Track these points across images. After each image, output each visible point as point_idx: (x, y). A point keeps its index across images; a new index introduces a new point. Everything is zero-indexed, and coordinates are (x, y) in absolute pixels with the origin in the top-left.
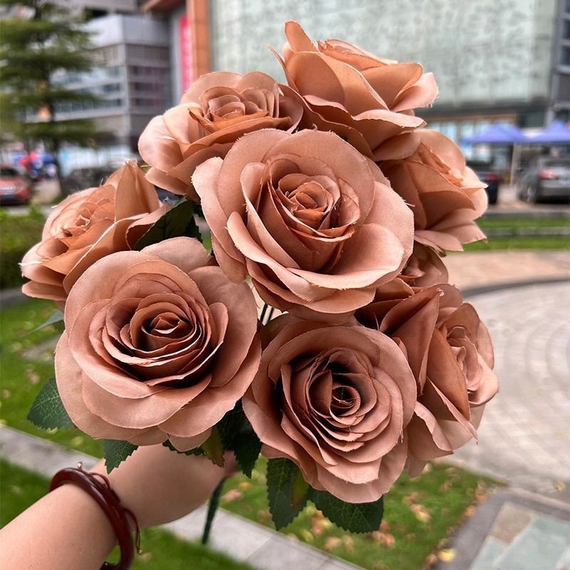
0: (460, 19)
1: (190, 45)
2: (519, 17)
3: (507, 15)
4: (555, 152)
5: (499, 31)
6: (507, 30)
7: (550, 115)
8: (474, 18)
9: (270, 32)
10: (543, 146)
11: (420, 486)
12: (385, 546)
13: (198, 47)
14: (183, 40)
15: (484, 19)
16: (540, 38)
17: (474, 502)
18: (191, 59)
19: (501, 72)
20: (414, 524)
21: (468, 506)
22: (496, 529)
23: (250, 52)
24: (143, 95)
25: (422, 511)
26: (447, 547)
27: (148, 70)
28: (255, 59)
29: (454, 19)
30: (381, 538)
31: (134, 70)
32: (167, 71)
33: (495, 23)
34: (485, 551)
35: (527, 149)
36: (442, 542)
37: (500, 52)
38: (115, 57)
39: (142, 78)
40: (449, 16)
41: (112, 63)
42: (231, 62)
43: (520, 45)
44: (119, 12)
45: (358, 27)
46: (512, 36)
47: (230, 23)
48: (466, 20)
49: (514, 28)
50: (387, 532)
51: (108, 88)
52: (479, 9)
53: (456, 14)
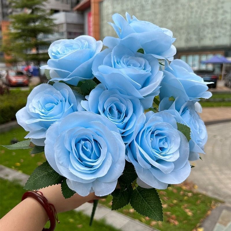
0: (201, 13)
1: (92, 24)
2: (225, 12)
3: (221, 11)
5: (217, 18)
6: (220, 18)
8: (207, 12)
11: (188, 202)
12: (175, 225)
13: (95, 24)
14: (89, 22)
15: (211, 13)
17: (211, 209)
18: (92, 29)
19: (218, 34)
20: (186, 217)
21: (208, 210)
22: (220, 220)
25: (189, 212)
26: (200, 227)
27: (75, 33)
29: (199, 13)
30: (173, 222)
31: (70, 33)
32: (83, 34)
33: (215, 14)
34: (215, 229)
35: (229, 65)
36: (198, 225)
37: (218, 26)
38: (62, 28)
39: (72, 37)
40: (197, 12)
41: (61, 31)
43: (226, 23)
44: (64, 11)
45: (159, 16)
46: (222, 20)
47: (108, 15)
48: (204, 13)
50: (175, 220)
52: (209, 9)
53: (199, 11)
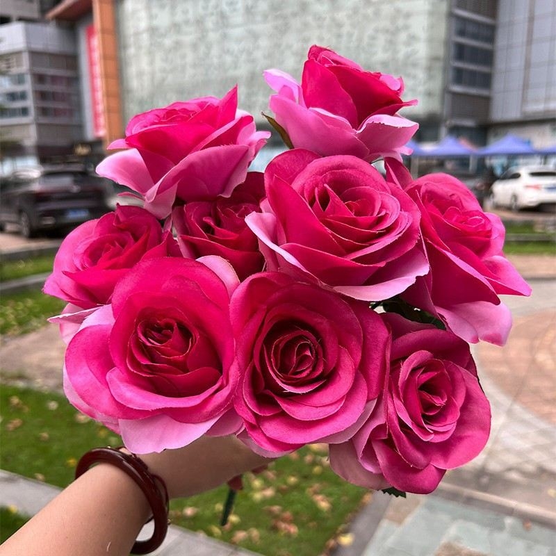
0: (360, 40)
1: (97, 55)
2: (413, 38)
3: (403, 36)
4: (449, 165)
5: (395, 52)
6: (403, 51)
7: (443, 131)
8: (373, 38)
9: (178, 45)
10: (438, 160)
11: (322, 477)
12: (288, 535)
13: (105, 57)
14: (90, 50)
15: (382, 40)
16: (434, 59)
18: (98, 69)
20: (315, 513)
21: (365, 494)
22: (390, 512)
23: (159, 64)
24: (49, 104)
25: (323, 500)
26: (345, 532)
27: (54, 79)
28: (164, 71)
29: (354, 38)
30: (286, 529)
31: (39, 78)
32: (75, 80)
33: (391, 43)
34: (379, 533)
35: (424, 162)
36: (341, 528)
38: (19, 65)
39: (47, 87)
40: (350, 35)
41: (15, 71)
42: (140, 74)
43: (415, 65)
44: (21, 19)
45: (264, 43)
46: (408, 56)
47: (137, 34)
48: (366, 40)
49: (409, 49)
50: (290, 522)
51: (13, 96)
52: (377, 31)
53: (356, 33)
